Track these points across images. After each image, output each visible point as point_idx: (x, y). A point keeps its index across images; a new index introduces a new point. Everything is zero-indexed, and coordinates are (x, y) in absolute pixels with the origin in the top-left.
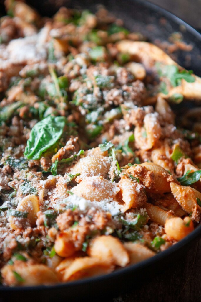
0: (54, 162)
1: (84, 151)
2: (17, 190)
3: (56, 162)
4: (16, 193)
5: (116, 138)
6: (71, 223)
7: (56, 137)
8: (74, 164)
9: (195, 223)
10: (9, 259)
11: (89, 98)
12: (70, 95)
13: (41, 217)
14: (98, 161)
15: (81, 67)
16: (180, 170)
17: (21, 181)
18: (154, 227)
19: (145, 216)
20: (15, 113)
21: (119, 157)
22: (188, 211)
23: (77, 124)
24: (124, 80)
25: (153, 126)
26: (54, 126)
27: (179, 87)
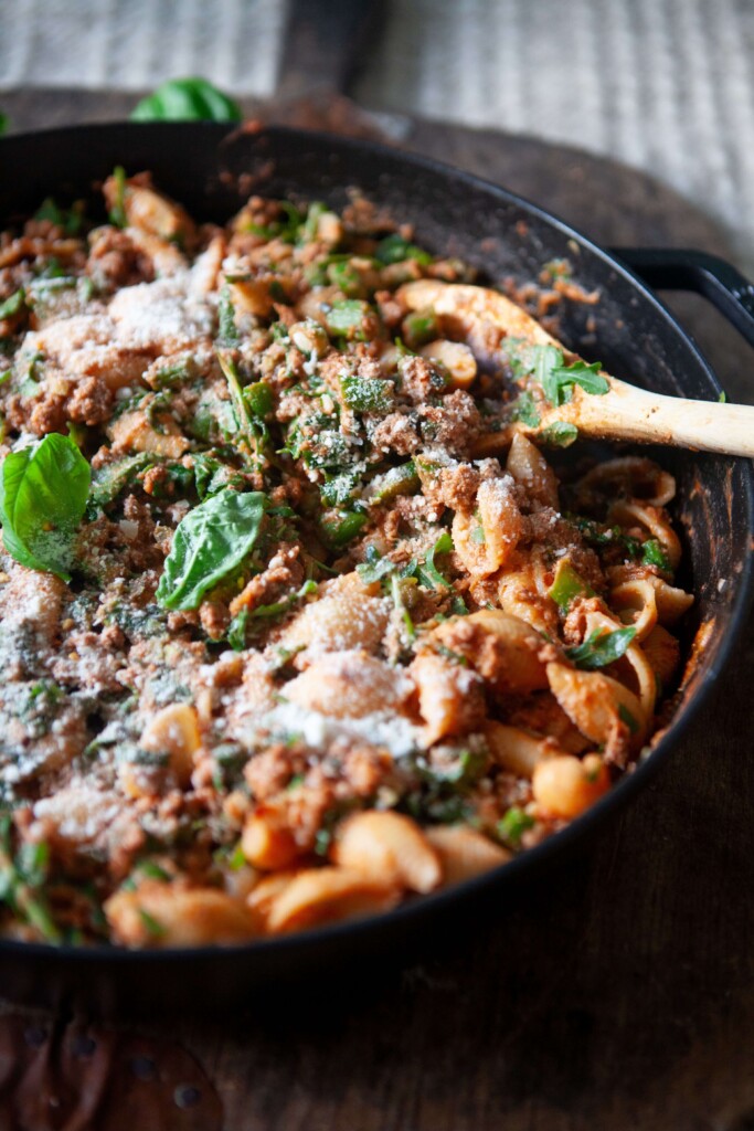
0: (237, 616)
1: (315, 584)
2: (140, 692)
3: (243, 614)
4: (138, 701)
5: (402, 545)
6: (286, 780)
7: (240, 546)
8: (291, 619)
9: (613, 771)
10: (125, 876)
11: (328, 439)
12: (275, 431)
13: (206, 766)
14: (355, 610)
15: (308, 358)
16: (575, 629)
17: (151, 667)
18: (505, 785)
19: (483, 756)
20: (129, 485)
21: (410, 598)
22: (595, 738)
23: (297, 510)
24: (419, 390)
25: (499, 511)
26: (234, 518)
27: (568, 405)
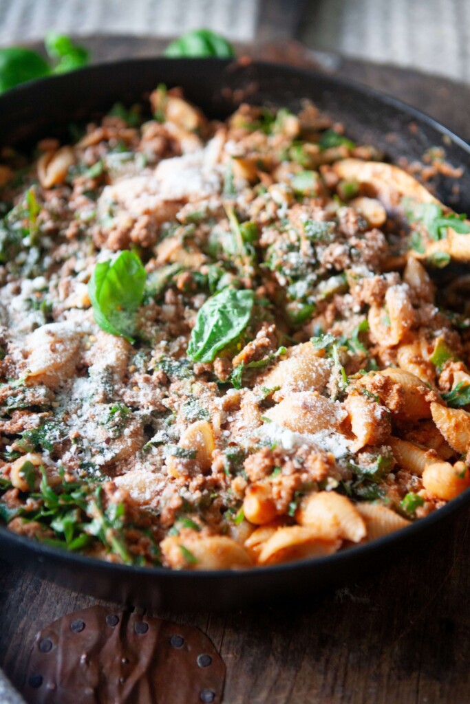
0: (237, 367)
1: (285, 348)
2: (177, 412)
3: (241, 366)
4: (175, 418)
5: (337, 326)
6: (270, 470)
7: (239, 324)
8: (270, 370)
10: (171, 526)
11: (293, 258)
12: (260, 253)
13: (220, 460)
14: (310, 366)
15: (279, 207)
16: (446, 381)
17: (184, 397)
18: (403, 478)
19: (389, 459)
20: (169, 284)
21: (343, 358)
22: (460, 451)
23: (272, 302)
24: (350, 228)
25: (400, 306)
26: (236, 306)
27: (444, 240)
